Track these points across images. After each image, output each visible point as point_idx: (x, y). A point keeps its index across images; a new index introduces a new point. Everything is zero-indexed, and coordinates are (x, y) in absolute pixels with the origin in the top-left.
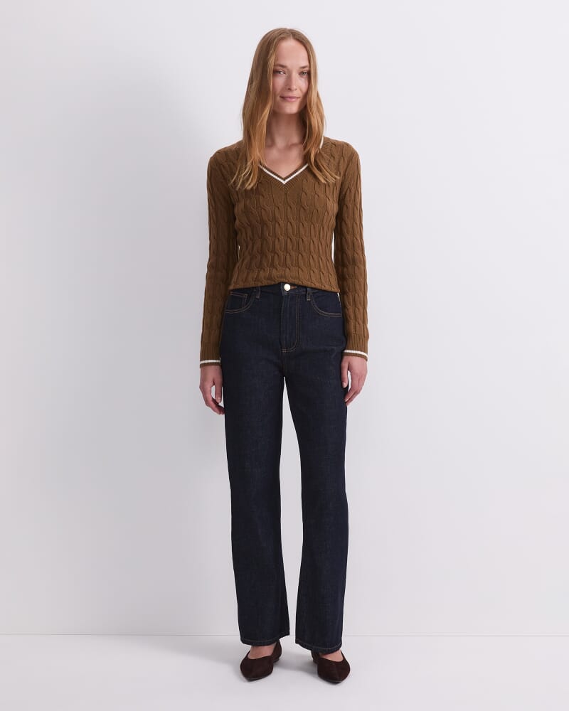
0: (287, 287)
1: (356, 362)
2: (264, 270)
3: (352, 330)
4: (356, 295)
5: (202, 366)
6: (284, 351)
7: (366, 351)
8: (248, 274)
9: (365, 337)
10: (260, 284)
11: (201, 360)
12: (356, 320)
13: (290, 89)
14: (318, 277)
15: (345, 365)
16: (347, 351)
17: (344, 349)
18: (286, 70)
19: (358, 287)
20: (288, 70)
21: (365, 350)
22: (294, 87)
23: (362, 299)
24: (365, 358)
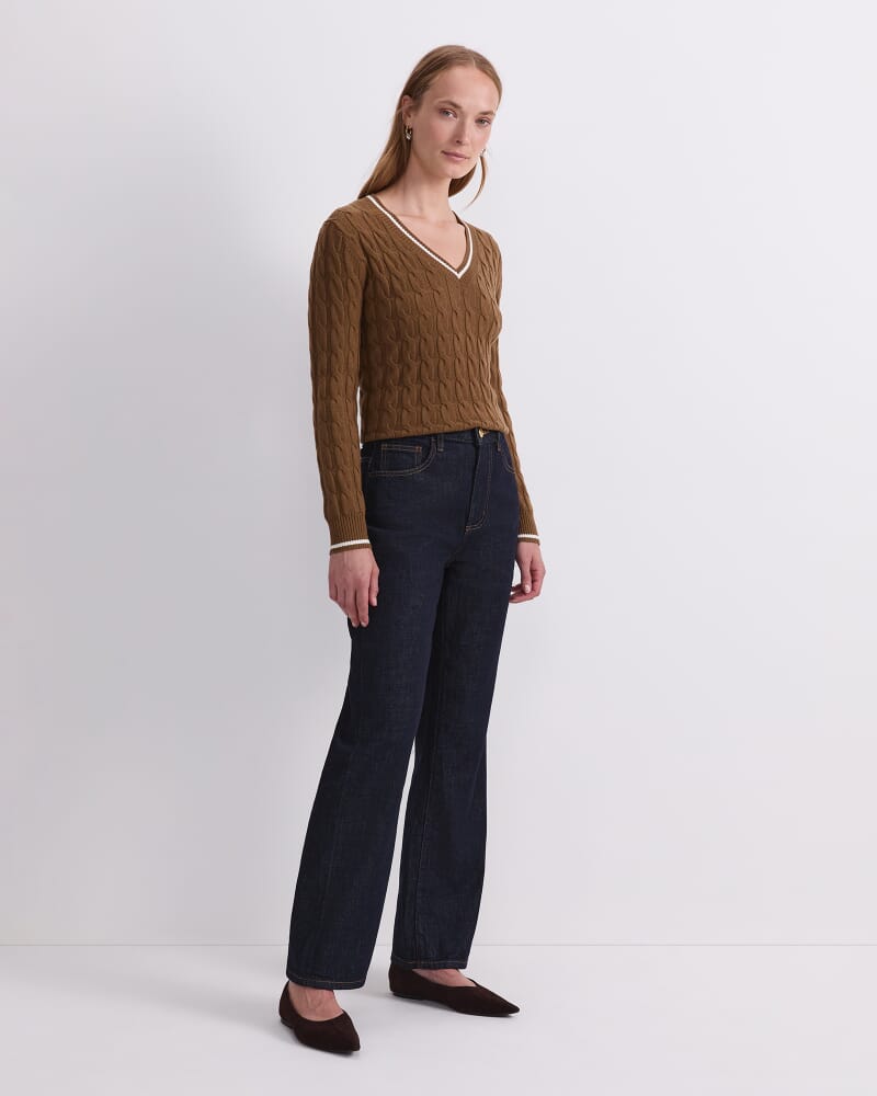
6: (469, 528)
13: (459, 143)
16: (521, 536)
18: (458, 112)
20: (462, 113)
22: (466, 140)
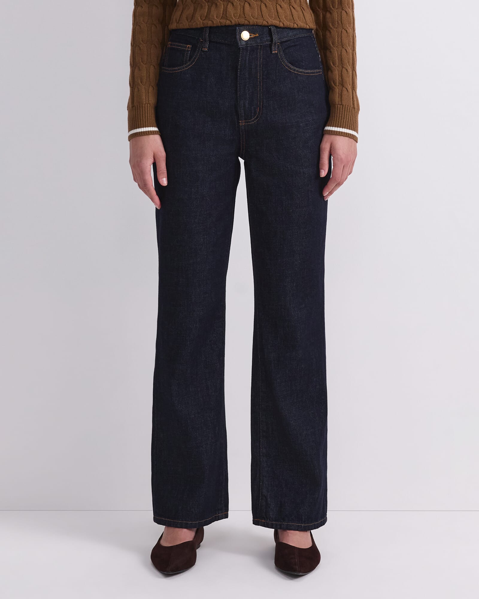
0: (245, 35)
1: (341, 143)
2: (216, 5)
3: (337, 99)
4: (344, 51)
5: (131, 137)
6: (242, 123)
7: (355, 129)
8: (195, 10)
9: (354, 108)
10: (210, 24)
11: (130, 130)
12: (343, 86)
14: (288, 12)
15: (326, 147)
16: (329, 128)
17: (325, 126)
19: (345, 41)
21: (354, 127)
23: (351, 56)
24: (355, 139)
